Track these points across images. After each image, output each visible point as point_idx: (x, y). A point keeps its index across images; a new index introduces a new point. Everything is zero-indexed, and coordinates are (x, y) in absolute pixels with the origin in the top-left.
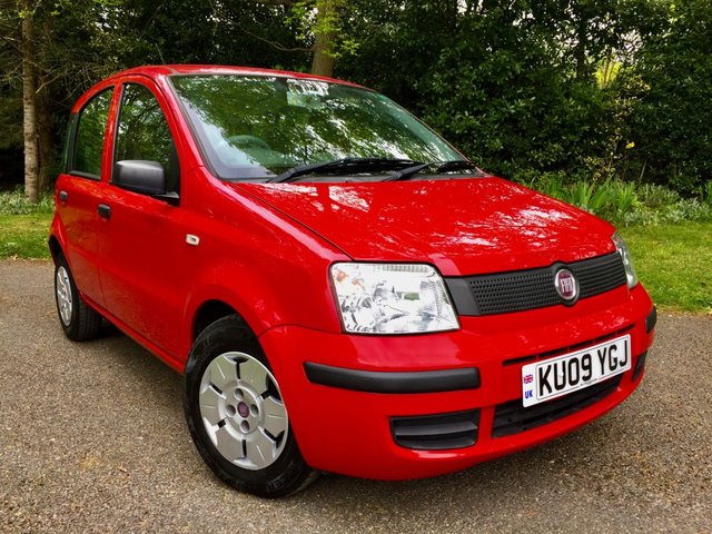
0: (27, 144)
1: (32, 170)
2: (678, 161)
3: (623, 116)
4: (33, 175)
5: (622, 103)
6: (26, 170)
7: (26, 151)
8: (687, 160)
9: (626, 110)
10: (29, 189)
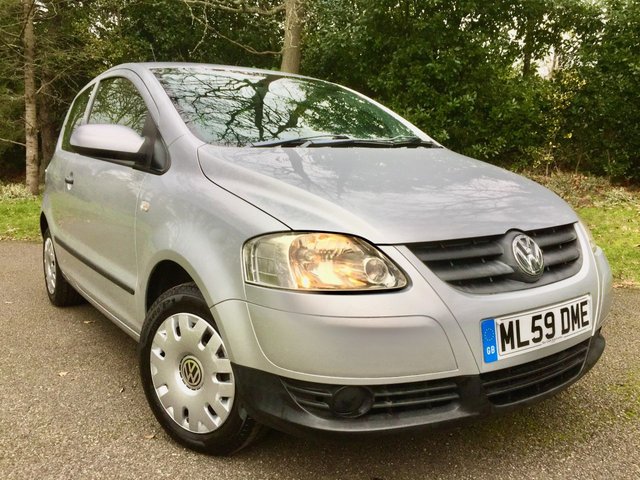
0: (28, 138)
1: (33, 161)
2: (612, 150)
3: (560, 109)
4: (33, 166)
5: (559, 97)
6: (28, 162)
7: (28, 145)
8: (619, 149)
9: (564, 103)
10: (30, 178)
